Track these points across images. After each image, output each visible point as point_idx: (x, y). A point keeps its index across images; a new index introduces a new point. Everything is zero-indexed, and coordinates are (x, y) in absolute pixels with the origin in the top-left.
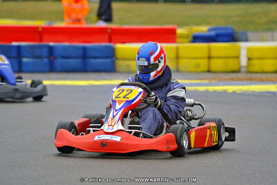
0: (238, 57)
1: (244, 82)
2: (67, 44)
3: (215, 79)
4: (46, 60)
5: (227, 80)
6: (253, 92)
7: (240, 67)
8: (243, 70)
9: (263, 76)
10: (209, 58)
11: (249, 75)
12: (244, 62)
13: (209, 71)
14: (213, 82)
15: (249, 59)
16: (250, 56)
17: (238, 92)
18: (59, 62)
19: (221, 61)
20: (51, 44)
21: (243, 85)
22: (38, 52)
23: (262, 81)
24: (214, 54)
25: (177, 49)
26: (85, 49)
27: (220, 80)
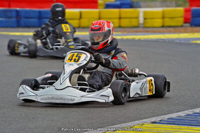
0: (138, 18)
1: (144, 33)
2: (28, 9)
3: (125, 31)
4: (14, 19)
5: (133, 32)
6: (151, 39)
7: (139, 24)
8: (141, 26)
9: (155, 30)
10: (120, 18)
11: (145, 29)
12: (141, 20)
13: (120, 27)
14: (124, 33)
15: (145, 19)
16: (146, 17)
17: (142, 39)
18: (23, 21)
19: (128, 20)
20: (18, 9)
21: (144, 35)
22: (9, 14)
23: (154, 32)
24: (123, 16)
25: (100, 13)
26: (40, 12)
27: (128, 32)
